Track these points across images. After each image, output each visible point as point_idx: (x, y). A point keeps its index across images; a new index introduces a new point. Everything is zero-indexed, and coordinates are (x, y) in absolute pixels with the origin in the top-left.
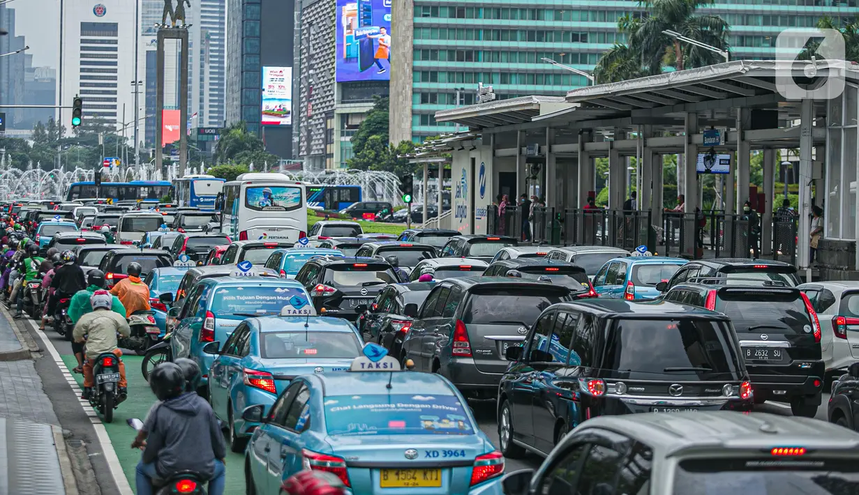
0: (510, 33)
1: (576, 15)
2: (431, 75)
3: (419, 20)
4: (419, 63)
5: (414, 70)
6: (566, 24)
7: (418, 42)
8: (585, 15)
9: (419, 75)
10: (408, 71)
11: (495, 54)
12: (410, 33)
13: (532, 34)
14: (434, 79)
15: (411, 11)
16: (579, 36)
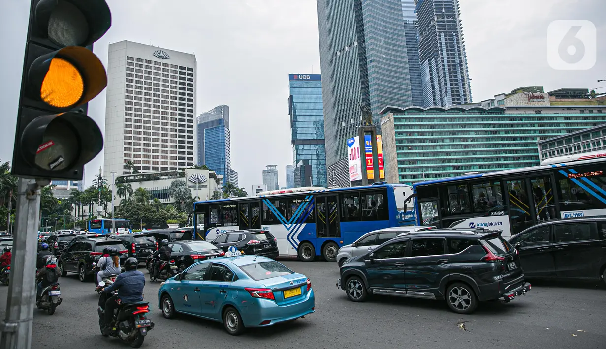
0: (427, 154)
1: (446, 147)
2: (403, 169)
3: (398, 152)
4: (400, 166)
5: (399, 168)
6: (444, 150)
7: (399, 159)
8: (449, 147)
9: (400, 170)
10: (397, 168)
11: (423, 161)
12: (396, 156)
13: (434, 154)
14: (405, 171)
15: (396, 149)
16: (448, 154)
